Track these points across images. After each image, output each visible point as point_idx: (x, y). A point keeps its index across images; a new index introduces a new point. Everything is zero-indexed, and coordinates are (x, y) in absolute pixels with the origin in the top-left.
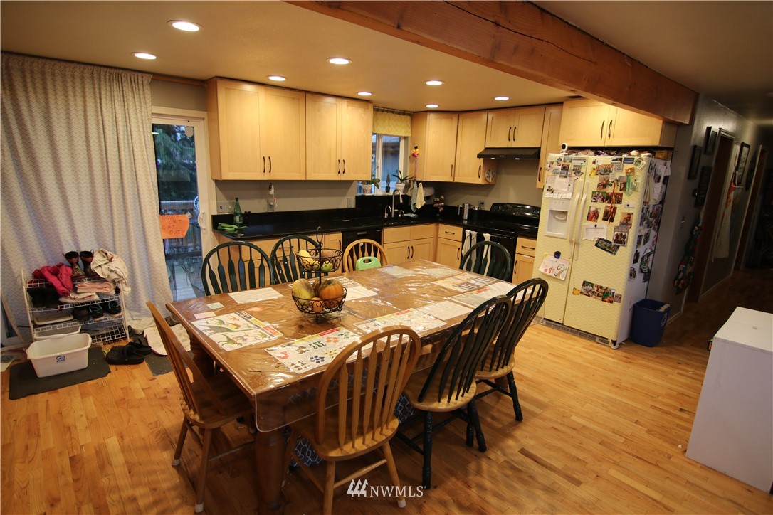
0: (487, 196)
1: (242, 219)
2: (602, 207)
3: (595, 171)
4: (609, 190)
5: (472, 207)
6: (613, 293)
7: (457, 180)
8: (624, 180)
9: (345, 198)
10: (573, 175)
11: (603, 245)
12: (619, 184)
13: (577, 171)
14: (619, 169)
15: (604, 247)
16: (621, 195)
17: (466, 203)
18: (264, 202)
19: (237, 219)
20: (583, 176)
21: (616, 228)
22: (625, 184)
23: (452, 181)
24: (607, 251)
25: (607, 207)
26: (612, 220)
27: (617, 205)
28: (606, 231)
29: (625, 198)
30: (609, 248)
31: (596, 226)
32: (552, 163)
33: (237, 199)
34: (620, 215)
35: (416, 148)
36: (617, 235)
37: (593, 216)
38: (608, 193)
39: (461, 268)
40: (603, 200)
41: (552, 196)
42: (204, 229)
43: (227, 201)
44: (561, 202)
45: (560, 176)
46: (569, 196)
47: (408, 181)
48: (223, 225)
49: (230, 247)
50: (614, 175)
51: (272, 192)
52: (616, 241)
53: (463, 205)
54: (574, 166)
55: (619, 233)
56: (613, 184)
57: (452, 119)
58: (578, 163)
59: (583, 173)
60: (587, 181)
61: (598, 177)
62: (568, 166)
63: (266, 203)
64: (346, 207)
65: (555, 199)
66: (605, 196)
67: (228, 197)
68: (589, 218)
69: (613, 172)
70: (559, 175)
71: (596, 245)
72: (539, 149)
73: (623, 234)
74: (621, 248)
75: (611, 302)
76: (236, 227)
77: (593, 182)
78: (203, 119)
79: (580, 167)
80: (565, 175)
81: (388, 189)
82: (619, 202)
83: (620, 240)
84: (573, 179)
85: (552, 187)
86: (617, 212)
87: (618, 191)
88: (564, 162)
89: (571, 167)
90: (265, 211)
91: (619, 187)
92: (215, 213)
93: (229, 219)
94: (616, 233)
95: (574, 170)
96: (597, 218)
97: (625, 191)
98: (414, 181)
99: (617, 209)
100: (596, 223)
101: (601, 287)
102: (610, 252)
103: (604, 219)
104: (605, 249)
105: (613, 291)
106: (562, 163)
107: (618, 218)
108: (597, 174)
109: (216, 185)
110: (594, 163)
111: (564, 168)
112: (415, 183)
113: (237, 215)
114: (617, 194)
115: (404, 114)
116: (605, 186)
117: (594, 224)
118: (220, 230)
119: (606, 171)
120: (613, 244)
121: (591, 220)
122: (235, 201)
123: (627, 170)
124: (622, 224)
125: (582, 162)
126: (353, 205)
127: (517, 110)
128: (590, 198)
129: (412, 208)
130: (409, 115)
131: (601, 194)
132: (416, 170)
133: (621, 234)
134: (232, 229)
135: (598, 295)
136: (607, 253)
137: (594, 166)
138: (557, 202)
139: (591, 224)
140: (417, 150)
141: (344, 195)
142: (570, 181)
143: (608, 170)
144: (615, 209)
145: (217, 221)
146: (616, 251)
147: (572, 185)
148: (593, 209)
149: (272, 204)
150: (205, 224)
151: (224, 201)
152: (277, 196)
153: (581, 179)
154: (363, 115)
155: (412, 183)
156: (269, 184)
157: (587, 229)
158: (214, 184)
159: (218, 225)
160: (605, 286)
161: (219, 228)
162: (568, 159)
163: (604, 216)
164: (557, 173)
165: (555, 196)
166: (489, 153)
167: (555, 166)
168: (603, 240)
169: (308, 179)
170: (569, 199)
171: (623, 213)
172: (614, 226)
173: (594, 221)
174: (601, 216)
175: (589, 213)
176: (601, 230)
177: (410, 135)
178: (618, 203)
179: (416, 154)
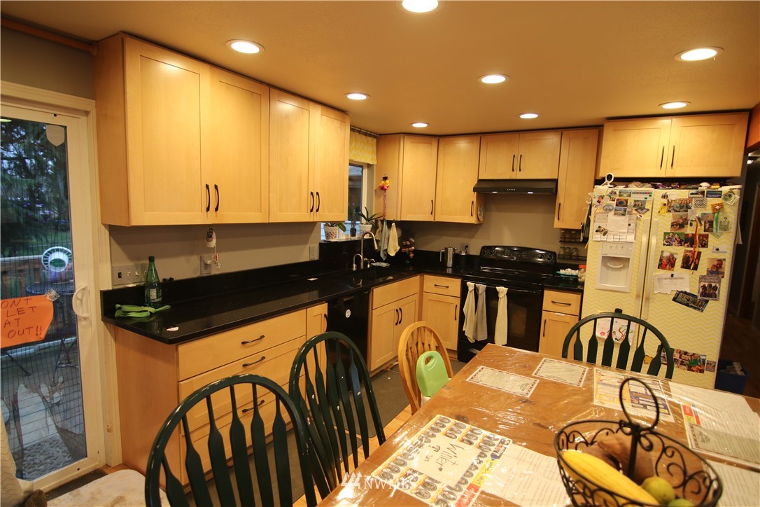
0: (472, 237)
1: (160, 294)
2: (679, 252)
3: (666, 207)
4: (689, 230)
5: (457, 252)
6: (704, 360)
7: (438, 219)
8: (710, 218)
9: (307, 246)
10: (634, 212)
11: (682, 298)
12: (703, 223)
13: (640, 207)
14: (702, 204)
15: (686, 301)
16: (707, 236)
17: (449, 245)
18: (195, 260)
19: (153, 294)
20: (649, 213)
21: (702, 278)
22: (711, 223)
23: (432, 220)
24: (691, 307)
25: (687, 251)
26: (695, 268)
27: (702, 250)
28: (689, 282)
29: (712, 239)
30: (694, 303)
31: (672, 275)
32: (602, 197)
33: (152, 259)
34: (706, 261)
35: (385, 179)
36: (704, 287)
37: (667, 263)
38: (688, 235)
39: (565, 355)
40: (681, 243)
41: (604, 238)
42: (85, 319)
43: (130, 264)
44: (620, 246)
45: (615, 214)
46: (631, 238)
47: (374, 221)
48: (126, 308)
49: (236, 387)
50: (694, 213)
51: (213, 243)
52: (702, 294)
53: (446, 249)
54: (635, 201)
55: (706, 284)
56: (694, 223)
57: (431, 144)
58: (641, 197)
59: (648, 210)
60: (654, 219)
61: (671, 214)
62: (627, 201)
63: (198, 262)
64: (307, 259)
65: (610, 242)
66: (683, 238)
67: (132, 257)
68: (661, 266)
69: (693, 208)
70: (613, 212)
71: (674, 300)
72: (556, 181)
73: (713, 285)
74: (711, 303)
75: (702, 371)
76: (152, 310)
77: (664, 222)
78: (87, 113)
79: (644, 202)
80: (622, 212)
81: (353, 232)
82: (705, 245)
83: (709, 293)
84: (634, 217)
85: (603, 226)
86: (701, 258)
87: (702, 232)
88: (620, 196)
89: (631, 202)
90: (197, 275)
91: (703, 227)
92: (108, 286)
93: (136, 296)
94: (702, 284)
95: (635, 205)
96: (673, 265)
97: (712, 231)
98: (382, 222)
99: (702, 255)
100: (671, 272)
101: (686, 353)
102: (695, 308)
103: (683, 267)
104: (687, 305)
105: (702, 357)
106: (617, 197)
107: (704, 266)
108: (669, 211)
109: (111, 235)
110: (665, 196)
111: (620, 203)
112: (385, 223)
113: (151, 286)
114: (700, 235)
115: (370, 136)
116: (682, 226)
117: (669, 273)
118: (120, 318)
119: (681, 207)
120: (699, 297)
121: (664, 268)
122: (147, 262)
123: (714, 207)
124: (710, 272)
125: (647, 196)
126: (316, 257)
127: (522, 135)
128: (662, 241)
129: (382, 255)
130: (375, 137)
131: (676, 236)
132: (385, 207)
133: (710, 286)
134: (144, 315)
135: (682, 362)
136: (691, 309)
137: (665, 201)
138: (614, 246)
139: (665, 273)
140: (387, 181)
141: (305, 242)
142: (630, 219)
143: (685, 206)
144: (699, 253)
145: (111, 301)
146: (704, 307)
147: (633, 225)
148: (666, 254)
149: (209, 262)
150: (87, 308)
151: (126, 264)
152: (220, 248)
153: (646, 217)
154: (339, 130)
155: (380, 223)
156: (207, 231)
157: (658, 279)
158: (107, 233)
159: (115, 310)
160: (691, 351)
161: (117, 314)
162: (626, 192)
163: (683, 263)
164: (610, 210)
165: (610, 238)
166: (484, 185)
167: (607, 201)
168: (685, 293)
169: (271, 221)
170: (632, 243)
171: (711, 260)
172: (699, 274)
173: (670, 269)
174: (679, 263)
175: (661, 260)
176: (680, 281)
177: (376, 163)
178: (703, 246)
179: (386, 187)
